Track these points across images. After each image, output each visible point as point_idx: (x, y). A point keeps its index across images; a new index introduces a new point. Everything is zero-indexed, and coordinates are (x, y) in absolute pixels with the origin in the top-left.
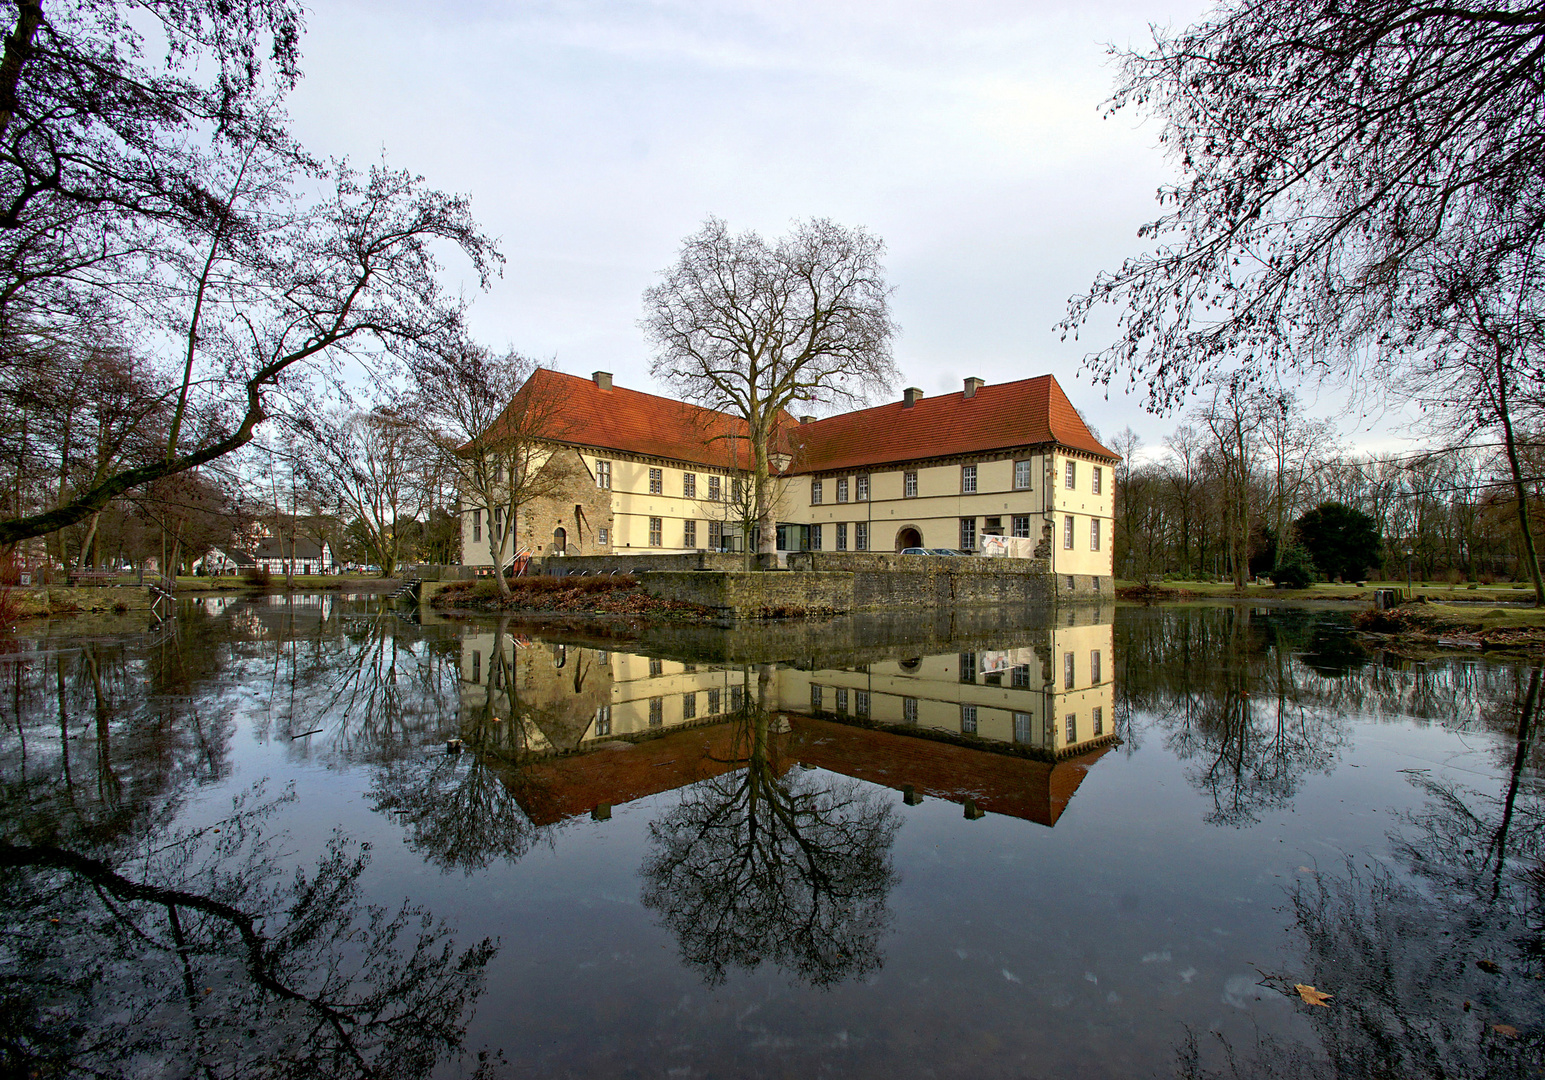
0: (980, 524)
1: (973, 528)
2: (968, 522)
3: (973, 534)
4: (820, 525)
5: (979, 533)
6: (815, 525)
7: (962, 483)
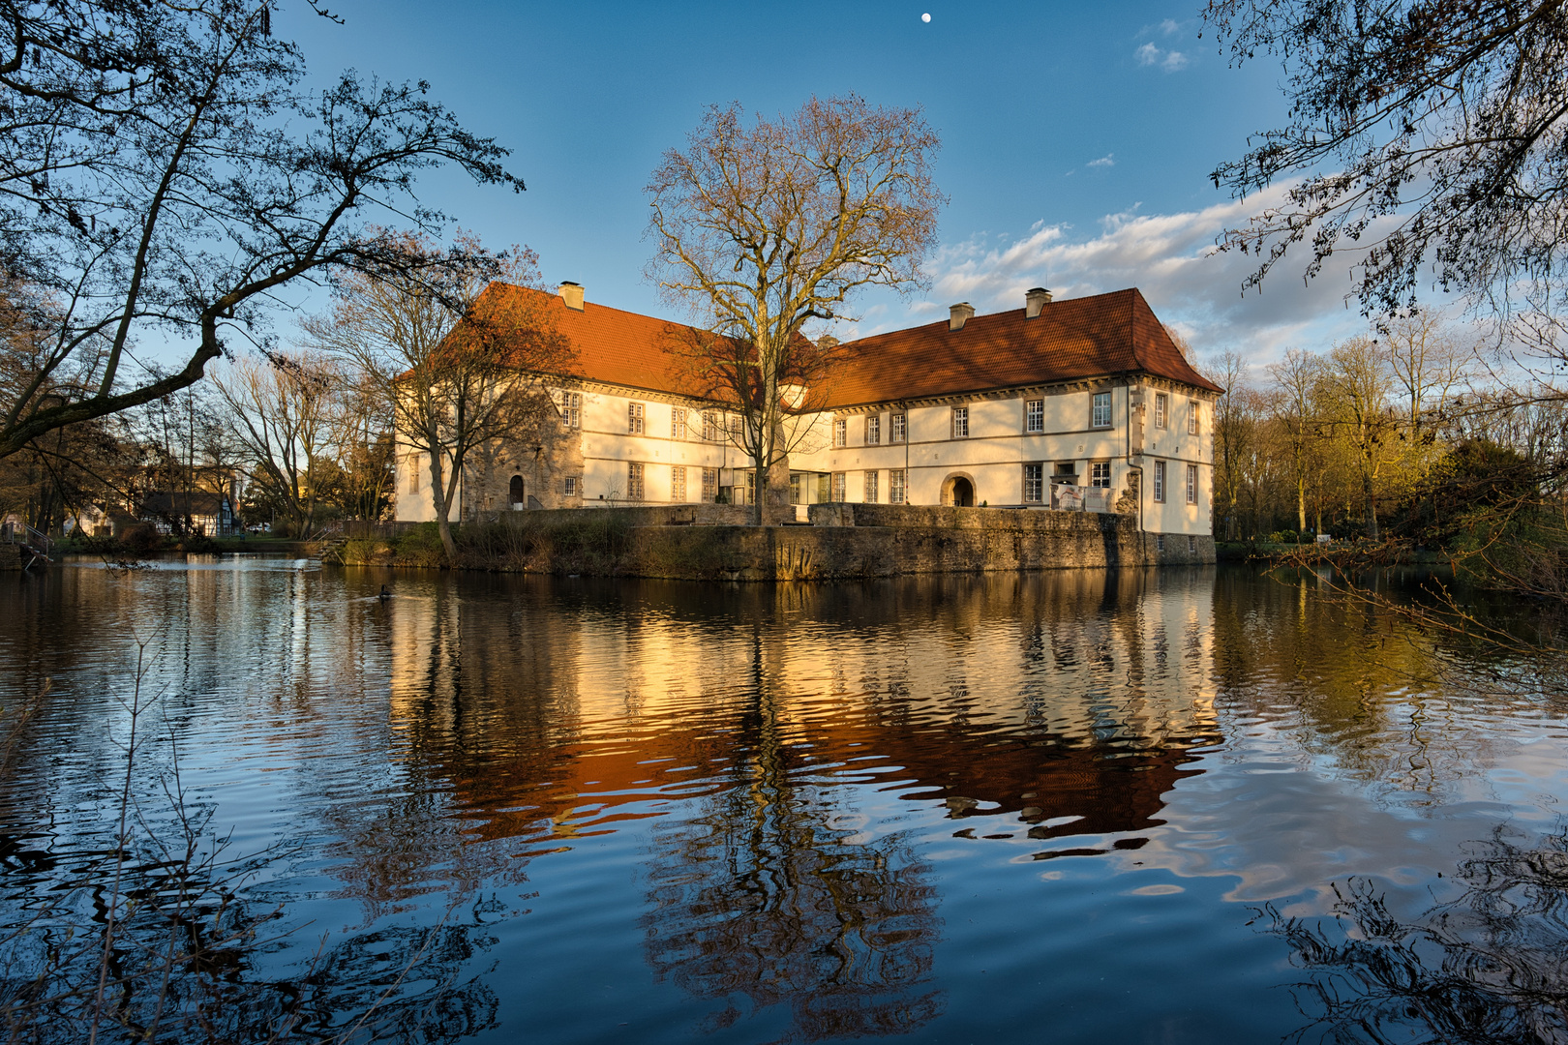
0: (1049, 470)
1: (1039, 476)
2: (1033, 469)
3: (1039, 484)
4: (844, 473)
5: (1047, 483)
6: (838, 473)
7: (1025, 420)
